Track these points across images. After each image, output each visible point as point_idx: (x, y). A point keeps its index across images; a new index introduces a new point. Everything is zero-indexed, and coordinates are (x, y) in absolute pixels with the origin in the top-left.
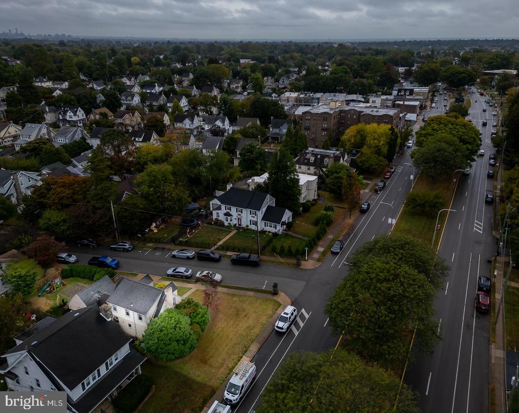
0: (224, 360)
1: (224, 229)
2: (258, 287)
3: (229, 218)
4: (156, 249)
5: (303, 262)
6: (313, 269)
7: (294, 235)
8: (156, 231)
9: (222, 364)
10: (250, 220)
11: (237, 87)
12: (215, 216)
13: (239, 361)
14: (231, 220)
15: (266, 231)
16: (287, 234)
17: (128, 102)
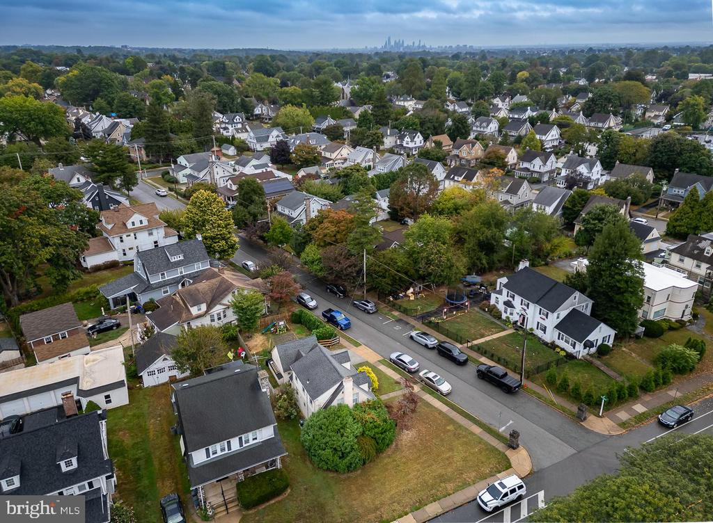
0: (382, 504)
1: (499, 323)
2: (494, 425)
3: (509, 309)
4: (399, 321)
5: (592, 418)
6: (604, 436)
7: (602, 368)
8: (412, 298)
9: (377, 509)
10: (538, 323)
11: (656, 117)
12: (493, 302)
13: (400, 516)
14: (511, 314)
15: (558, 346)
16: (592, 363)
17: (482, 129)
